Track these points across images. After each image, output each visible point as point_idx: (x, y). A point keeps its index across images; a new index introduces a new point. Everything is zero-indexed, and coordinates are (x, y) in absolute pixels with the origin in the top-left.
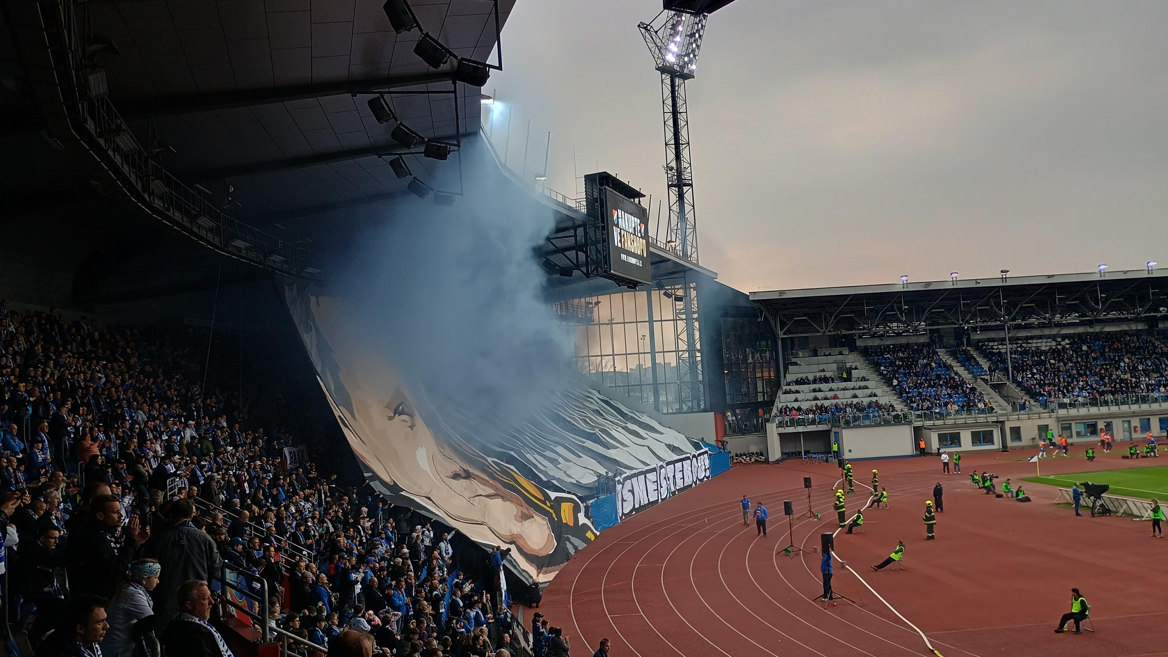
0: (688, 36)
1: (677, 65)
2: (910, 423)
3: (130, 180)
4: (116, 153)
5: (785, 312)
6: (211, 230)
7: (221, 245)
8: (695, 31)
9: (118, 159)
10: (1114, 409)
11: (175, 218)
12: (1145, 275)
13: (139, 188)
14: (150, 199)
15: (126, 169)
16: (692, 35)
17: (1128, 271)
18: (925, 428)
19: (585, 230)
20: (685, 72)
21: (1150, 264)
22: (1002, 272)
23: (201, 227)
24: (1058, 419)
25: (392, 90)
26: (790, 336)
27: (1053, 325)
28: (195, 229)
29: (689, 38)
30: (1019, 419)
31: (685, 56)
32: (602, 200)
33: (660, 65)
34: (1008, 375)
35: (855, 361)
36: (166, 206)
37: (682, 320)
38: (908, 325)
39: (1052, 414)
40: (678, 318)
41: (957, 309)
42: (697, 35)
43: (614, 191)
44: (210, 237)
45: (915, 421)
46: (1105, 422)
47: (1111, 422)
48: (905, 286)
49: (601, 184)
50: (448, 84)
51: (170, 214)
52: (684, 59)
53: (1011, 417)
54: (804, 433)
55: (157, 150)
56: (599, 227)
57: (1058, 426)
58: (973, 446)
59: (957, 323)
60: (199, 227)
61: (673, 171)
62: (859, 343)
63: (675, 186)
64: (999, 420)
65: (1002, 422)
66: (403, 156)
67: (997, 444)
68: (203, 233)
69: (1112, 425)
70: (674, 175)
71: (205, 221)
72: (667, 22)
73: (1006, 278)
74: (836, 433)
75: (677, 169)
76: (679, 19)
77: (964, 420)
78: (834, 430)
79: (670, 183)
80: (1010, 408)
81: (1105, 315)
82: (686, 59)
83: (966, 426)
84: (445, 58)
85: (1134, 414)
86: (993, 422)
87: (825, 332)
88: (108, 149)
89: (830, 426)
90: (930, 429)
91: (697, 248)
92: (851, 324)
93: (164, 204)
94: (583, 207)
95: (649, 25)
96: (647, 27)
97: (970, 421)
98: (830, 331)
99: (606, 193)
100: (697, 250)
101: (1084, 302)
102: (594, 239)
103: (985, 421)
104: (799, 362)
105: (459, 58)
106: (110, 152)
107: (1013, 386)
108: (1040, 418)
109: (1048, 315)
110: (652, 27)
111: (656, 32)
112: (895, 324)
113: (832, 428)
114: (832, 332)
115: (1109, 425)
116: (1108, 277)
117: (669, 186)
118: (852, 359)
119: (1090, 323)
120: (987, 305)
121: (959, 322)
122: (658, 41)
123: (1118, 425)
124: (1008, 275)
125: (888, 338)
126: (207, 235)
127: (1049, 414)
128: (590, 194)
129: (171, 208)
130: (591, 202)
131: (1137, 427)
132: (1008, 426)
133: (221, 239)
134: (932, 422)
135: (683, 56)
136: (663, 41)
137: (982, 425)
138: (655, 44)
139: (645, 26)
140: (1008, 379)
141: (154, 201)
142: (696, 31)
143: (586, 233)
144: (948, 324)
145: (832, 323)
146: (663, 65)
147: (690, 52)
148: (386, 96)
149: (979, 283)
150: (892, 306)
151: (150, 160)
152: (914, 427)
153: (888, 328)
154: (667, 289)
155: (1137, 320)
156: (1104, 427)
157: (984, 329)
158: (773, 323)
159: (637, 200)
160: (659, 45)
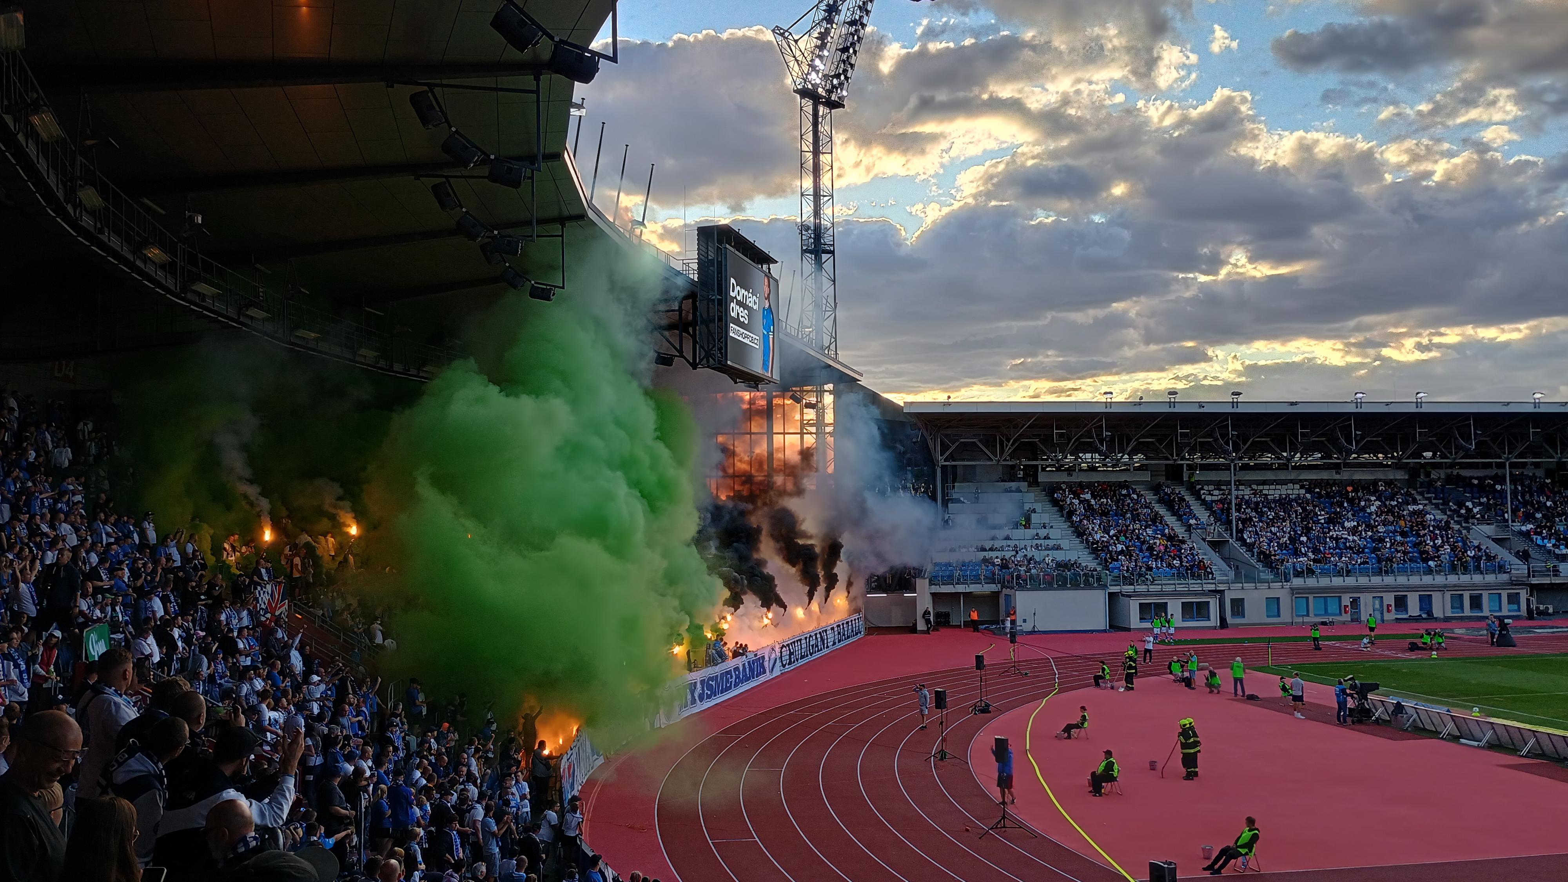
0: (839, 50)
1: (823, 88)
2: (1104, 587)
3: (47, 182)
4: (30, 141)
5: (949, 432)
6: (163, 267)
7: (176, 289)
8: (849, 45)
9: (32, 149)
10: (1363, 581)
11: (111, 244)
12: (1412, 409)
13: (60, 195)
14: (75, 213)
15: (42, 165)
16: (845, 50)
17: (1392, 402)
18: (1123, 595)
19: (694, 303)
20: (833, 99)
21: (1420, 395)
22: (1233, 394)
23: (148, 261)
24: (1293, 590)
25: (445, 82)
26: (953, 463)
27: (1290, 468)
28: (139, 263)
29: (840, 53)
30: (1243, 588)
31: (833, 77)
32: (720, 264)
33: (799, 87)
34: (1231, 530)
35: (1036, 501)
36: (99, 225)
37: (811, 433)
38: (1107, 457)
39: (1285, 584)
40: (805, 431)
41: (1171, 440)
42: (851, 51)
43: (737, 252)
44: (160, 275)
45: (1110, 585)
46: (1351, 598)
47: (1359, 598)
48: (1108, 405)
49: (720, 242)
50: (527, 81)
51: (104, 238)
52: (832, 81)
53: (1233, 585)
54: (966, 594)
55: (89, 143)
56: (714, 300)
57: (1292, 600)
58: (1183, 621)
59: (1170, 457)
60: (146, 259)
61: (810, 232)
62: (1042, 478)
63: (811, 252)
64: (1218, 589)
65: (1222, 592)
66: (452, 180)
67: (1214, 620)
68: (150, 269)
69: (1360, 602)
70: (811, 237)
71: (154, 253)
72: (812, 28)
73: (1237, 402)
74: (1007, 596)
75: (815, 230)
76: (829, 26)
77: (1174, 586)
78: (1006, 591)
79: (804, 248)
80: (1232, 574)
81: (1355, 458)
82: (835, 82)
83: (1175, 594)
84: (534, 38)
85: (1388, 589)
86: (1209, 591)
87: (999, 461)
88: (18, 133)
89: (999, 585)
90: (1130, 596)
91: (836, 339)
92: (1033, 452)
93: (95, 224)
94: (692, 272)
95: (787, 31)
96: (784, 33)
97: (1180, 588)
98: (1005, 460)
99: (726, 254)
100: (836, 341)
101: (1334, 441)
102: (705, 316)
103: (1201, 589)
104: (962, 499)
105: (557, 39)
106: (21, 137)
107: (1237, 545)
108: (1269, 588)
109: (1285, 454)
110: (791, 34)
111: (796, 41)
112: (1089, 455)
113: (1002, 589)
114: (1008, 461)
115: (1355, 602)
116: (1365, 409)
117: (804, 252)
118: (1032, 499)
119: (1336, 467)
120: (1210, 436)
121: (1173, 456)
122: (798, 53)
123: (1367, 602)
124: (1241, 399)
125: (1080, 473)
126: (156, 272)
127: (1281, 584)
128: (703, 253)
129: (106, 229)
130: (704, 264)
131: (1391, 606)
132: (1229, 596)
133: (176, 281)
134: (1132, 587)
135: (831, 76)
136: (806, 55)
137: (1196, 594)
138: (794, 57)
139: (782, 31)
140: (1231, 535)
141: (81, 217)
142: (851, 44)
143: (695, 308)
144: (1160, 459)
145: (1010, 448)
146: (804, 86)
147: (841, 72)
148: (437, 90)
149: (1203, 407)
150: (1089, 431)
151: (79, 158)
152: (1109, 593)
153: (1080, 460)
154: (795, 391)
155: (1397, 466)
156: (1349, 604)
157: (1204, 468)
158: (931, 445)
159: (765, 267)
160: (800, 59)
